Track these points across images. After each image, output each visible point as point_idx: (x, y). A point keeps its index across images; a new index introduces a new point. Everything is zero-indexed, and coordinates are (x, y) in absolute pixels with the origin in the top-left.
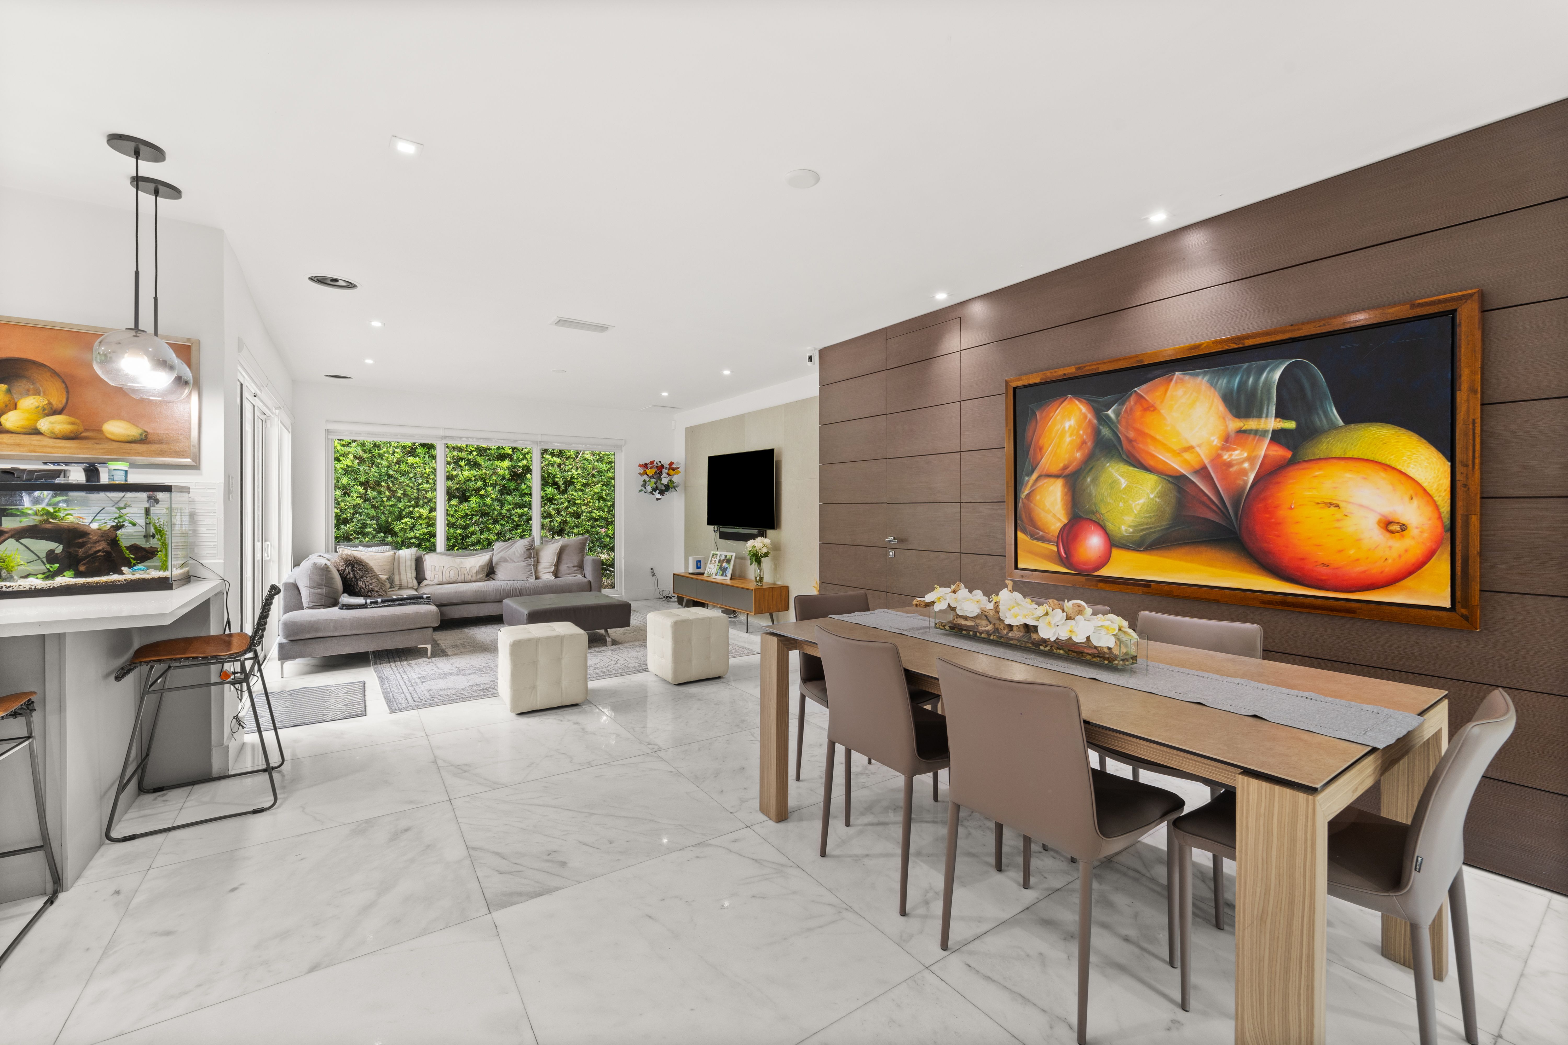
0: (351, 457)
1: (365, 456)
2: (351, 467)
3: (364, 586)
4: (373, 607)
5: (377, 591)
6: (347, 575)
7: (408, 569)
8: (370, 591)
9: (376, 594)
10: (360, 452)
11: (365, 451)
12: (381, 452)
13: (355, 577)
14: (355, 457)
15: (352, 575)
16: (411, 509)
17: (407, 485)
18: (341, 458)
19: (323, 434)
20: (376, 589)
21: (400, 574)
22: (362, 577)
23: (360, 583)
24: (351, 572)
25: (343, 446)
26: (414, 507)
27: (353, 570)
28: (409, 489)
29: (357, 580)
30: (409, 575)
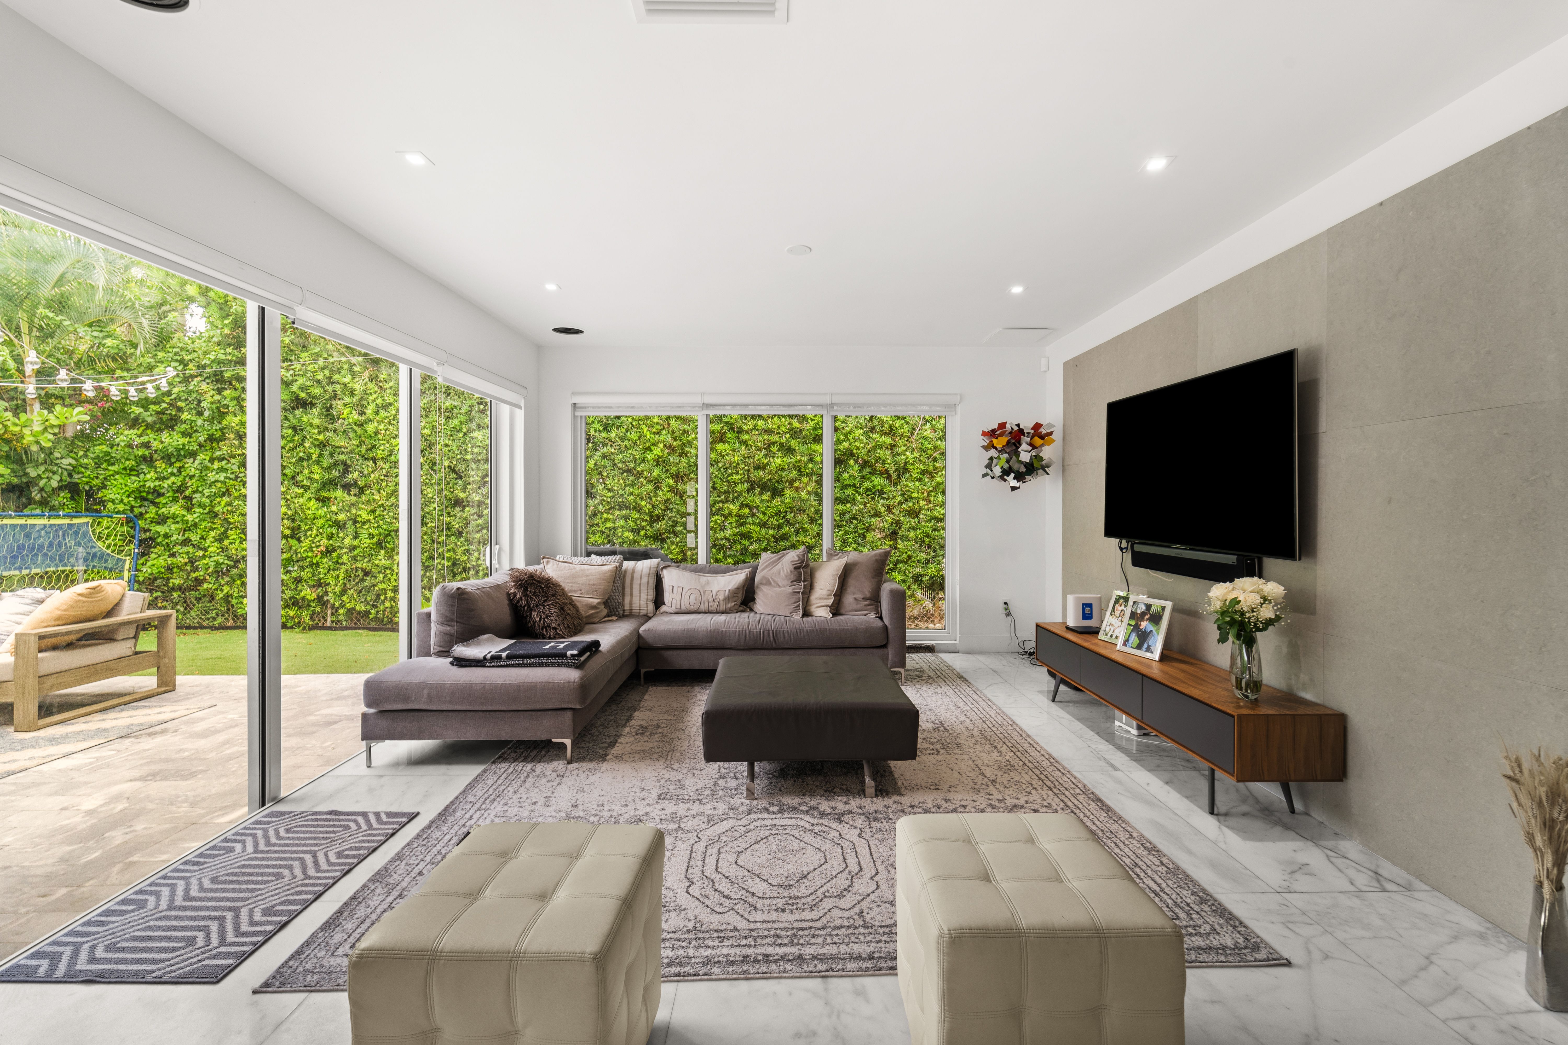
0: (661, 445)
1: (675, 444)
2: (662, 457)
3: (537, 619)
5: (554, 628)
6: (518, 602)
7: (644, 588)
8: (546, 627)
9: (552, 633)
10: (670, 440)
11: (675, 439)
12: (690, 438)
13: (529, 606)
14: (665, 446)
15: (524, 602)
16: (721, 505)
17: (716, 477)
18: (652, 448)
19: (569, 410)
20: (554, 625)
21: (631, 595)
22: (537, 606)
23: (535, 616)
24: (523, 599)
25: (654, 433)
26: (723, 503)
27: (526, 595)
28: (718, 481)
29: (531, 610)
30: (644, 597)
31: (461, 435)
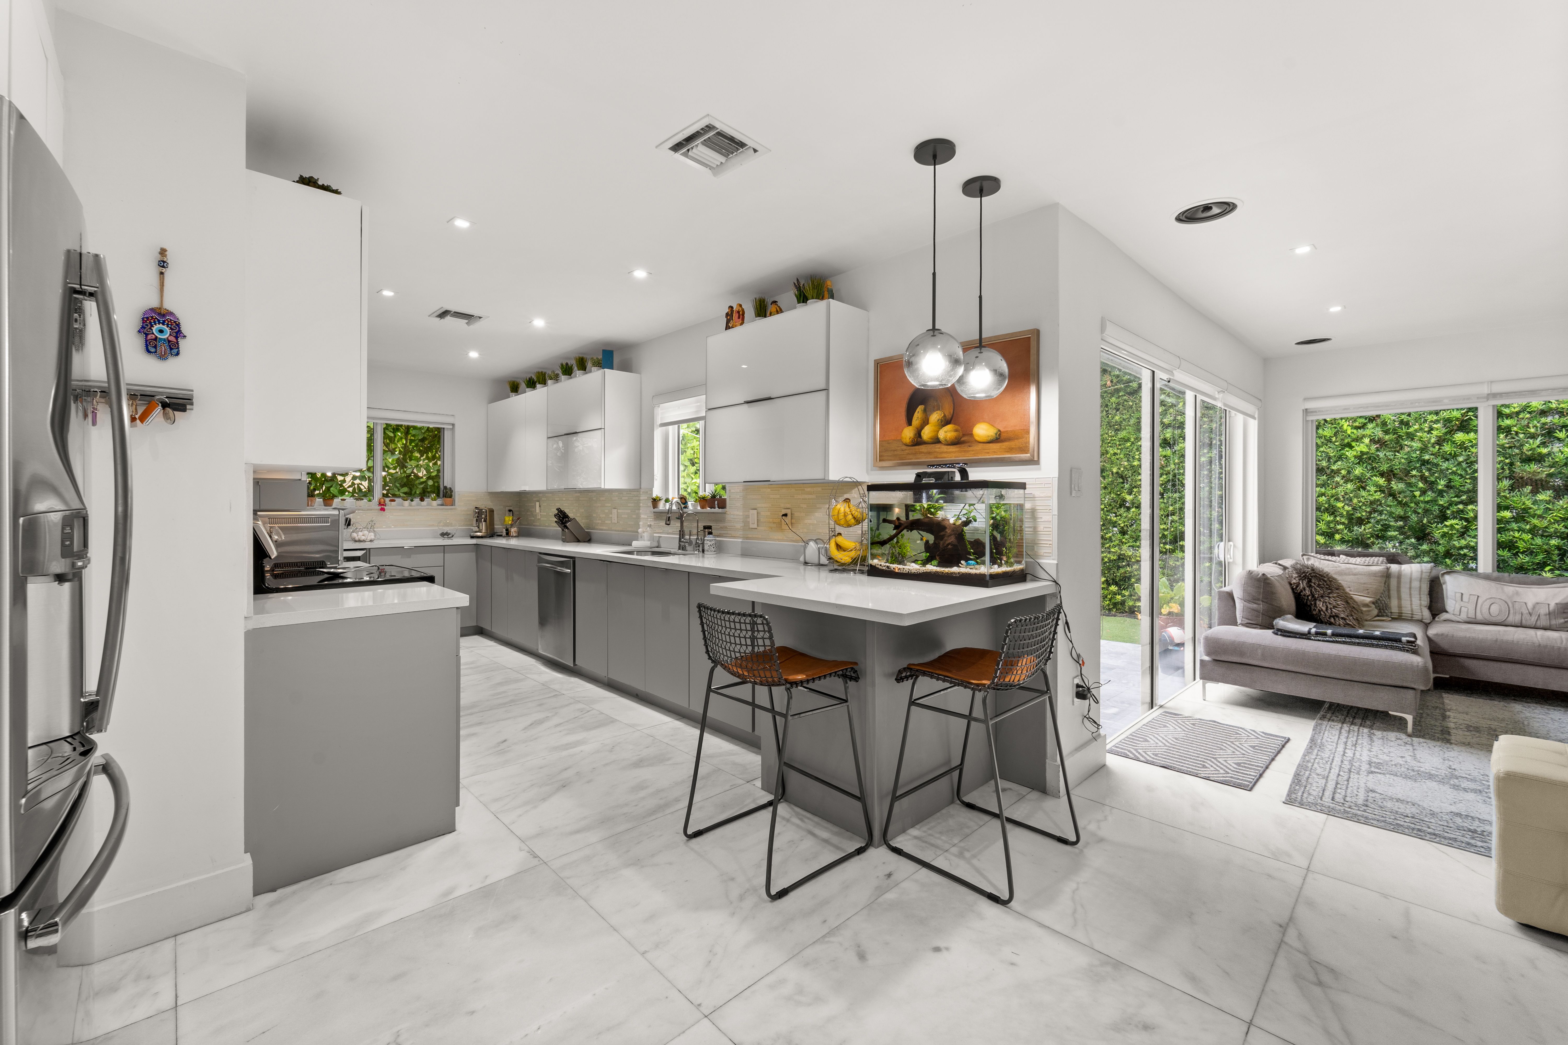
0: (1367, 441)
1: (1387, 437)
2: (1367, 453)
3: (1324, 609)
4: (1319, 640)
5: (1342, 618)
6: (1302, 591)
7: (1415, 593)
8: (1333, 617)
9: (1341, 622)
10: (1379, 433)
11: (1386, 432)
12: (1411, 430)
13: (1313, 596)
14: (1373, 441)
15: (1308, 592)
16: (1461, 507)
17: (1454, 473)
18: (1353, 444)
19: (1301, 416)
20: (1342, 616)
21: (1399, 598)
22: (1322, 597)
23: (1320, 605)
24: (1307, 589)
25: (1357, 428)
26: (1466, 504)
27: (1310, 586)
28: (1457, 478)
29: (1315, 600)
30: (1416, 602)
31: (1129, 444)
